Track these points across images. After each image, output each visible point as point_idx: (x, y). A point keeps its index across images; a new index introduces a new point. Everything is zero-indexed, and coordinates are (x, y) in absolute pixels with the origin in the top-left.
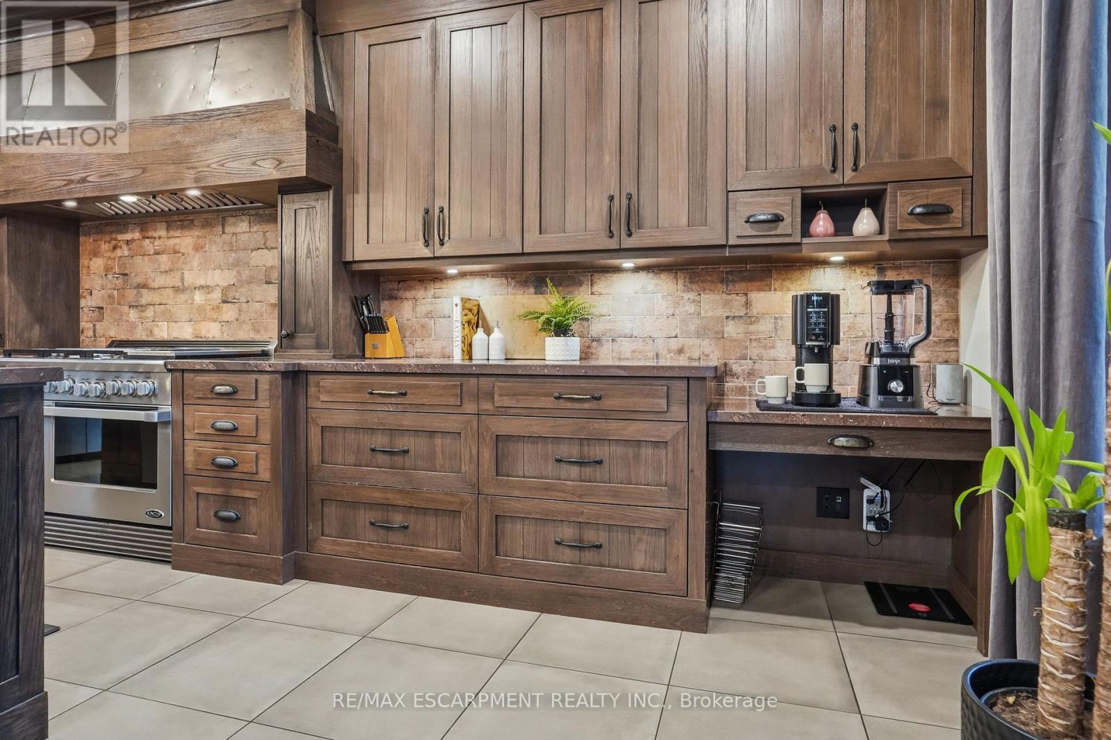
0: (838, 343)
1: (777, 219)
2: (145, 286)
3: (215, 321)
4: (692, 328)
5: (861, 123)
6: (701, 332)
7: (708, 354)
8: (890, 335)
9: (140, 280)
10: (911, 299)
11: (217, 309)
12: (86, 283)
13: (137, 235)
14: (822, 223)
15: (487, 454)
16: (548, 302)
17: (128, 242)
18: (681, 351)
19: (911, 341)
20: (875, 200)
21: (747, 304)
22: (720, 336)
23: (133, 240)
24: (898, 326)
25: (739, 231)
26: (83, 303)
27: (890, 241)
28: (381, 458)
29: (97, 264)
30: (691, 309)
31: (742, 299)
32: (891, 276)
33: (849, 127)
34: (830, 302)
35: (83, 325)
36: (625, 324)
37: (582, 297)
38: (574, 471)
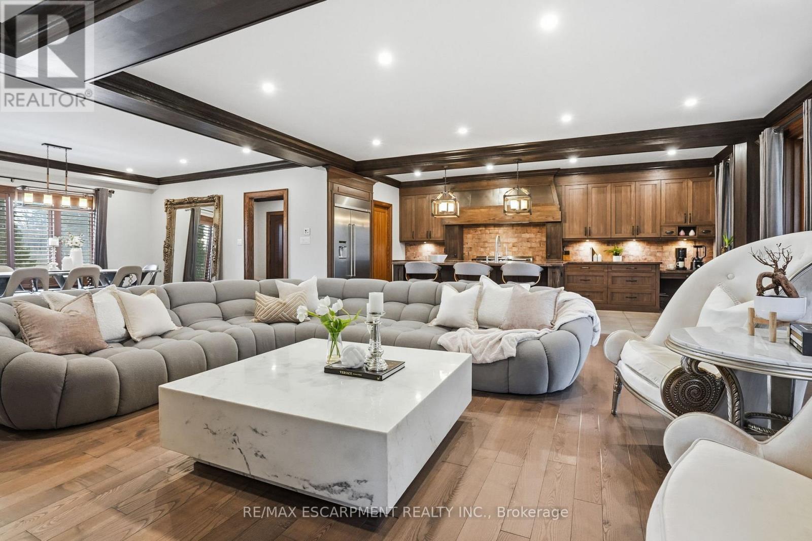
0: (686, 257)
1: (672, 232)
2: (486, 242)
3: (510, 251)
4: (649, 254)
5: (691, 213)
6: (651, 255)
7: (652, 259)
8: (697, 256)
9: (485, 240)
10: (702, 249)
11: (511, 248)
12: (465, 241)
13: (484, 229)
14: (682, 233)
15: (610, 280)
16: (611, 248)
17: (480, 230)
18: (645, 259)
19: (702, 257)
20: (694, 228)
21: (662, 249)
22: (655, 256)
23: (482, 230)
24: (699, 254)
25: (664, 234)
26: (464, 246)
27: (698, 237)
28: (583, 281)
29: (469, 236)
30: (648, 250)
31: (661, 247)
32: (697, 245)
33: (688, 214)
34: (684, 250)
35: (464, 252)
36: (631, 252)
37: (620, 247)
38: (630, 283)
